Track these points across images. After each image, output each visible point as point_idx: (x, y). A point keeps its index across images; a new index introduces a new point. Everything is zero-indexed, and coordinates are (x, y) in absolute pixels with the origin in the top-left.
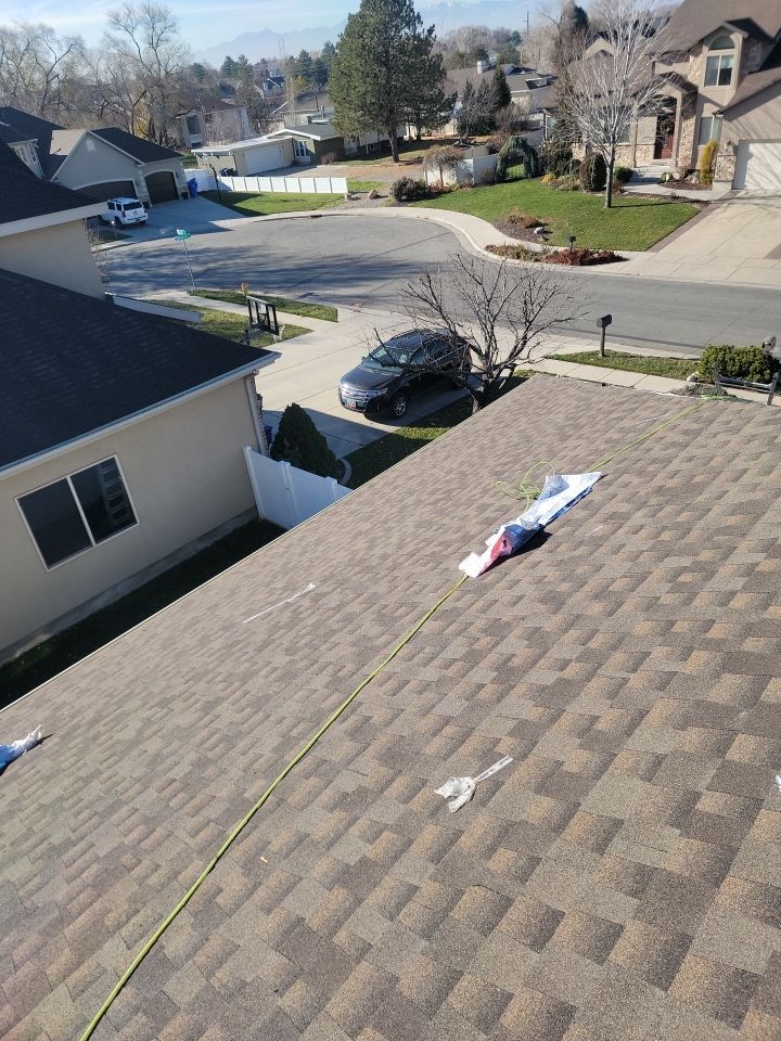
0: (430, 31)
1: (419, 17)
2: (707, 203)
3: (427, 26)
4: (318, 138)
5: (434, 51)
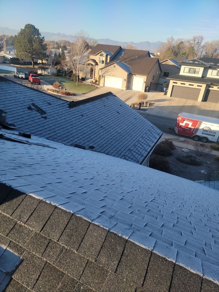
0: (43, 38)
1: (40, 34)
2: (98, 88)
3: (42, 36)
4: (12, 57)
5: (44, 43)
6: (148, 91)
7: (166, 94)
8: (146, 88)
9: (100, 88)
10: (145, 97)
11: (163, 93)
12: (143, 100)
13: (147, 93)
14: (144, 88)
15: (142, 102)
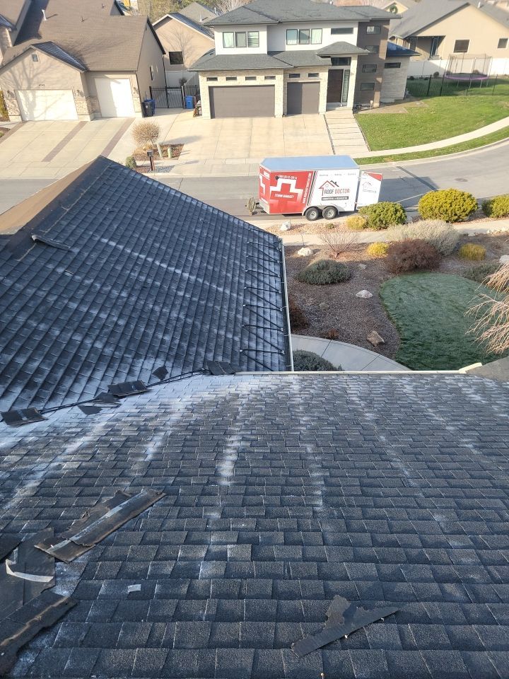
2: (7, 130)
6: (152, 114)
7: (197, 114)
8: (143, 105)
9: (14, 130)
10: (152, 133)
11: (192, 113)
12: (150, 143)
13: (150, 120)
14: (139, 108)
15: (150, 147)
